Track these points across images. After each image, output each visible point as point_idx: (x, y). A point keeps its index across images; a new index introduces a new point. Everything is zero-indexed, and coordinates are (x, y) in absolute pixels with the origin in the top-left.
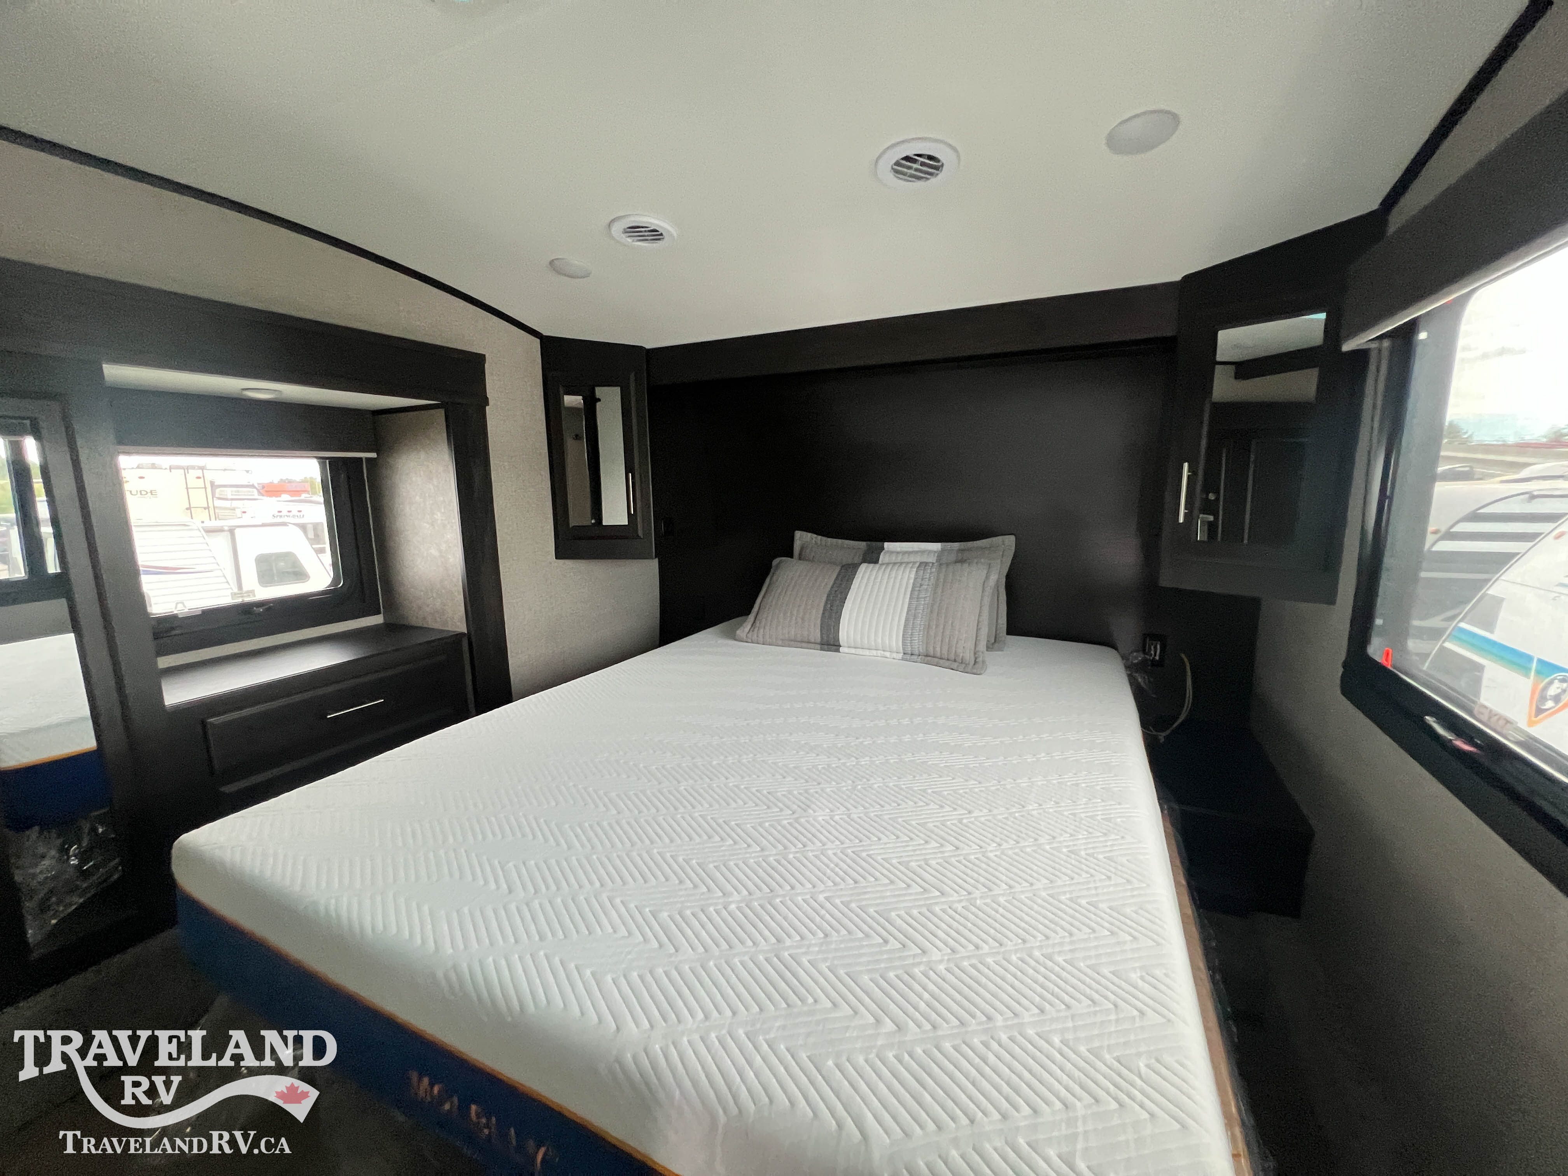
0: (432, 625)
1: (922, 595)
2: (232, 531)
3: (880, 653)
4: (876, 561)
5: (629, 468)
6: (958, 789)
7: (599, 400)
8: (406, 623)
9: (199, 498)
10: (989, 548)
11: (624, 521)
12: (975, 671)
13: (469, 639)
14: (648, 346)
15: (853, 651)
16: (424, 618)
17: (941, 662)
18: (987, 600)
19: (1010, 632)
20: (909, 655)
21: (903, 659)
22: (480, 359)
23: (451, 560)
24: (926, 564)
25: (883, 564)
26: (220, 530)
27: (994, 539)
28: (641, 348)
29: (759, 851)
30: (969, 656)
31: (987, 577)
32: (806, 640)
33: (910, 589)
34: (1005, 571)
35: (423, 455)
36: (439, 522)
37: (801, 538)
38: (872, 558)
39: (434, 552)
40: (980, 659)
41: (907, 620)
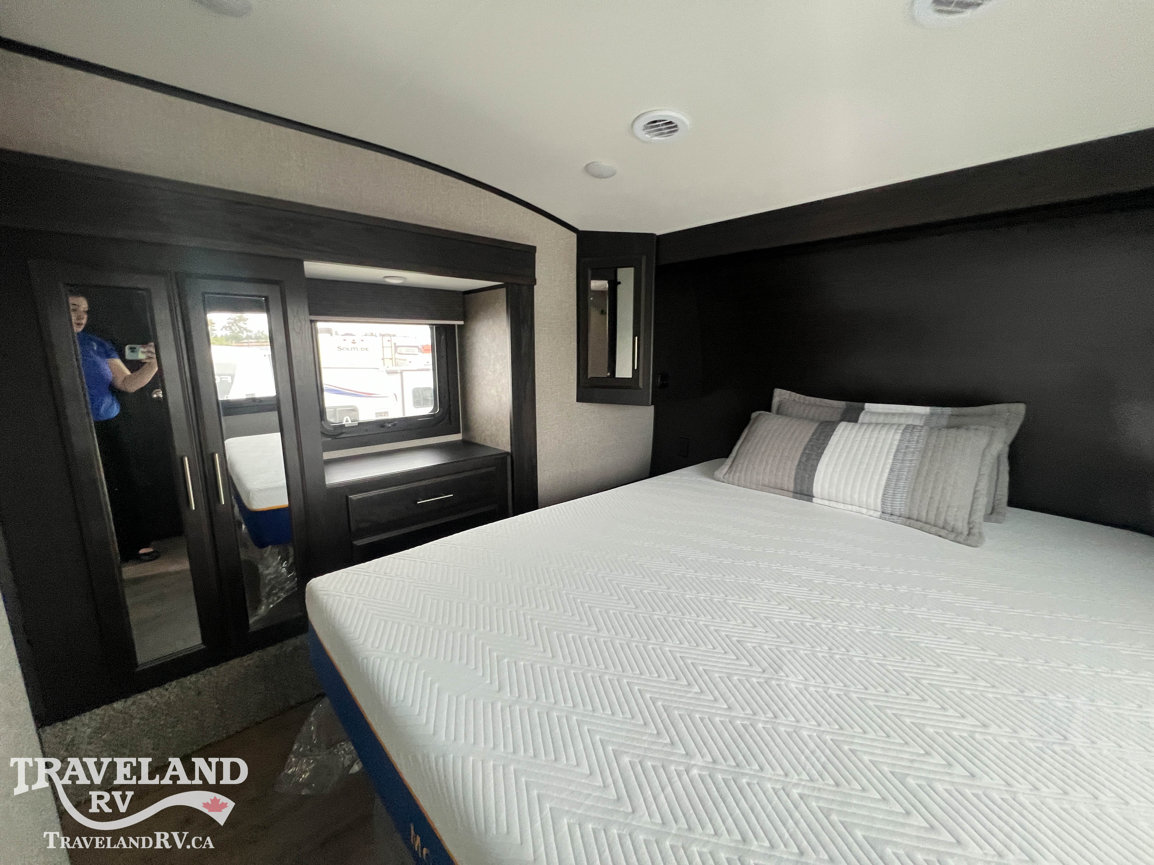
0: (489, 444)
1: (909, 457)
2: (401, 373)
3: (854, 508)
4: (855, 420)
5: (636, 333)
6: (964, 689)
7: (620, 283)
8: (473, 440)
9: (388, 353)
10: (992, 414)
11: (630, 376)
12: (969, 542)
13: (512, 457)
14: (659, 232)
15: (826, 503)
16: (485, 439)
17: (927, 527)
18: (986, 471)
19: (1012, 503)
20: (887, 514)
21: (881, 518)
22: (532, 250)
23: (504, 399)
24: (914, 427)
25: (863, 424)
26: (395, 372)
27: (998, 407)
28: (652, 235)
29: (725, 709)
30: (962, 526)
31: (989, 445)
32: (779, 486)
33: (894, 451)
34: (1009, 440)
35: (491, 322)
36: (498, 371)
37: (780, 395)
38: (852, 416)
39: (493, 392)
40: (975, 531)
41: (889, 480)
